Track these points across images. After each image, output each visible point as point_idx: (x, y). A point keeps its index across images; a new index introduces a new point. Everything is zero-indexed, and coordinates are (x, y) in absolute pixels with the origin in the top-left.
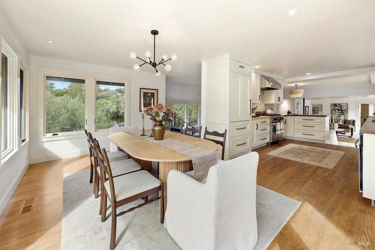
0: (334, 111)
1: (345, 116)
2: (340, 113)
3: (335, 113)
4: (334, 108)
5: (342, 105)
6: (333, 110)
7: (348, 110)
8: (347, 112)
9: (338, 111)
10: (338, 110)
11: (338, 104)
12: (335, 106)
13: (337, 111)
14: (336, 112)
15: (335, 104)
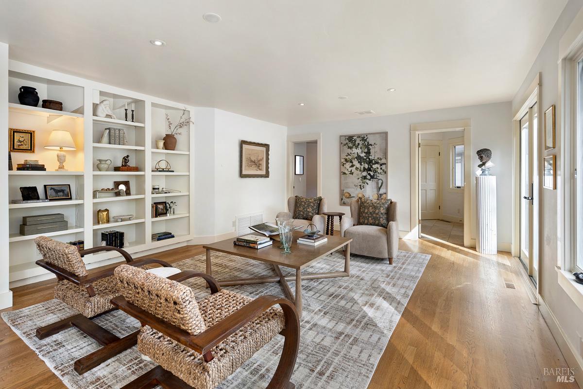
0: (348, 165)
1: (378, 183)
2: (365, 174)
3: (352, 173)
4: (349, 151)
5: (371, 140)
6: (346, 160)
7: (386, 158)
8: (384, 167)
9: (358, 165)
10: (359, 158)
11: (359, 137)
12: (350, 145)
13: (356, 163)
14: (354, 169)
15: (350, 138)
